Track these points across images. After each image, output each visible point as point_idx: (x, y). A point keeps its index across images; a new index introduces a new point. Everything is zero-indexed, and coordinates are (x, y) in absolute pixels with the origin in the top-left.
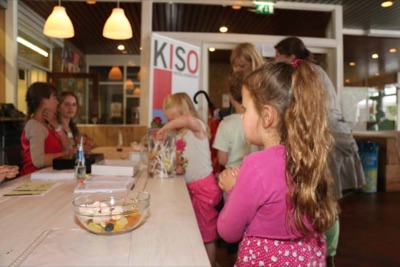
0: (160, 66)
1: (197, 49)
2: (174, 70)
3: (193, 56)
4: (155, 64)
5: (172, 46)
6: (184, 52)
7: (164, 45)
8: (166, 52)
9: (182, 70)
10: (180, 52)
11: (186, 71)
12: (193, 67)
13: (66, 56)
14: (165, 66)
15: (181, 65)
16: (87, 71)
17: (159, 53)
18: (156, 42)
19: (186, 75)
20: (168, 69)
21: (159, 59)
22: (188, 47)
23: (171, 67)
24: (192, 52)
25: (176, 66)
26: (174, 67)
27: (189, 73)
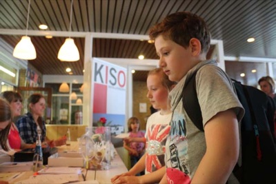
0: (99, 81)
1: (125, 70)
2: (109, 84)
3: (122, 75)
4: (95, 80)
5: (107, 68)
6: (116, 72)
7: (102, 66)
8: (103, 71)
9: (114, 84)
10: (113, 72)
11: (117, 85)
12: (122, 83)
13: (29, 75)
14: (102, 81)
15: (113, 81)
16: (44, 86)
17: (98, 72)
18: (96, 64)
19: (117, 88)
20: (104, 84)
21: (98, 76)
22: (118, 68)
23: (106, 82)
24: (121, 72)
25: (110, 82)
26: (108, 82)
27: (119, 87)
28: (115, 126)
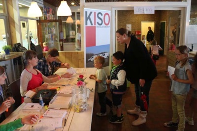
0: (89, 24)
1: (109, 12)
2: (97, 25)
3: (107, 16)
4: (86, 24)
5: (95, 13)
6: (102, 15)
7: (91, 13)
8: (92, 17)
9: (101, 24)
10: (100, 15)
11: (103, 24)
12: (107, 22)
14: (92, 24)
15: (100, 22)
17: (88, 18)
18: (86, 12)
19: (104, 27)
20: (94, 25)
21: (88, 21)
22: (104, 12)
23: (95, 24)
24: (107, 14)
25: (98, 23)
26: (96, 24)
27: (105, 25)
28: (102, 53)
